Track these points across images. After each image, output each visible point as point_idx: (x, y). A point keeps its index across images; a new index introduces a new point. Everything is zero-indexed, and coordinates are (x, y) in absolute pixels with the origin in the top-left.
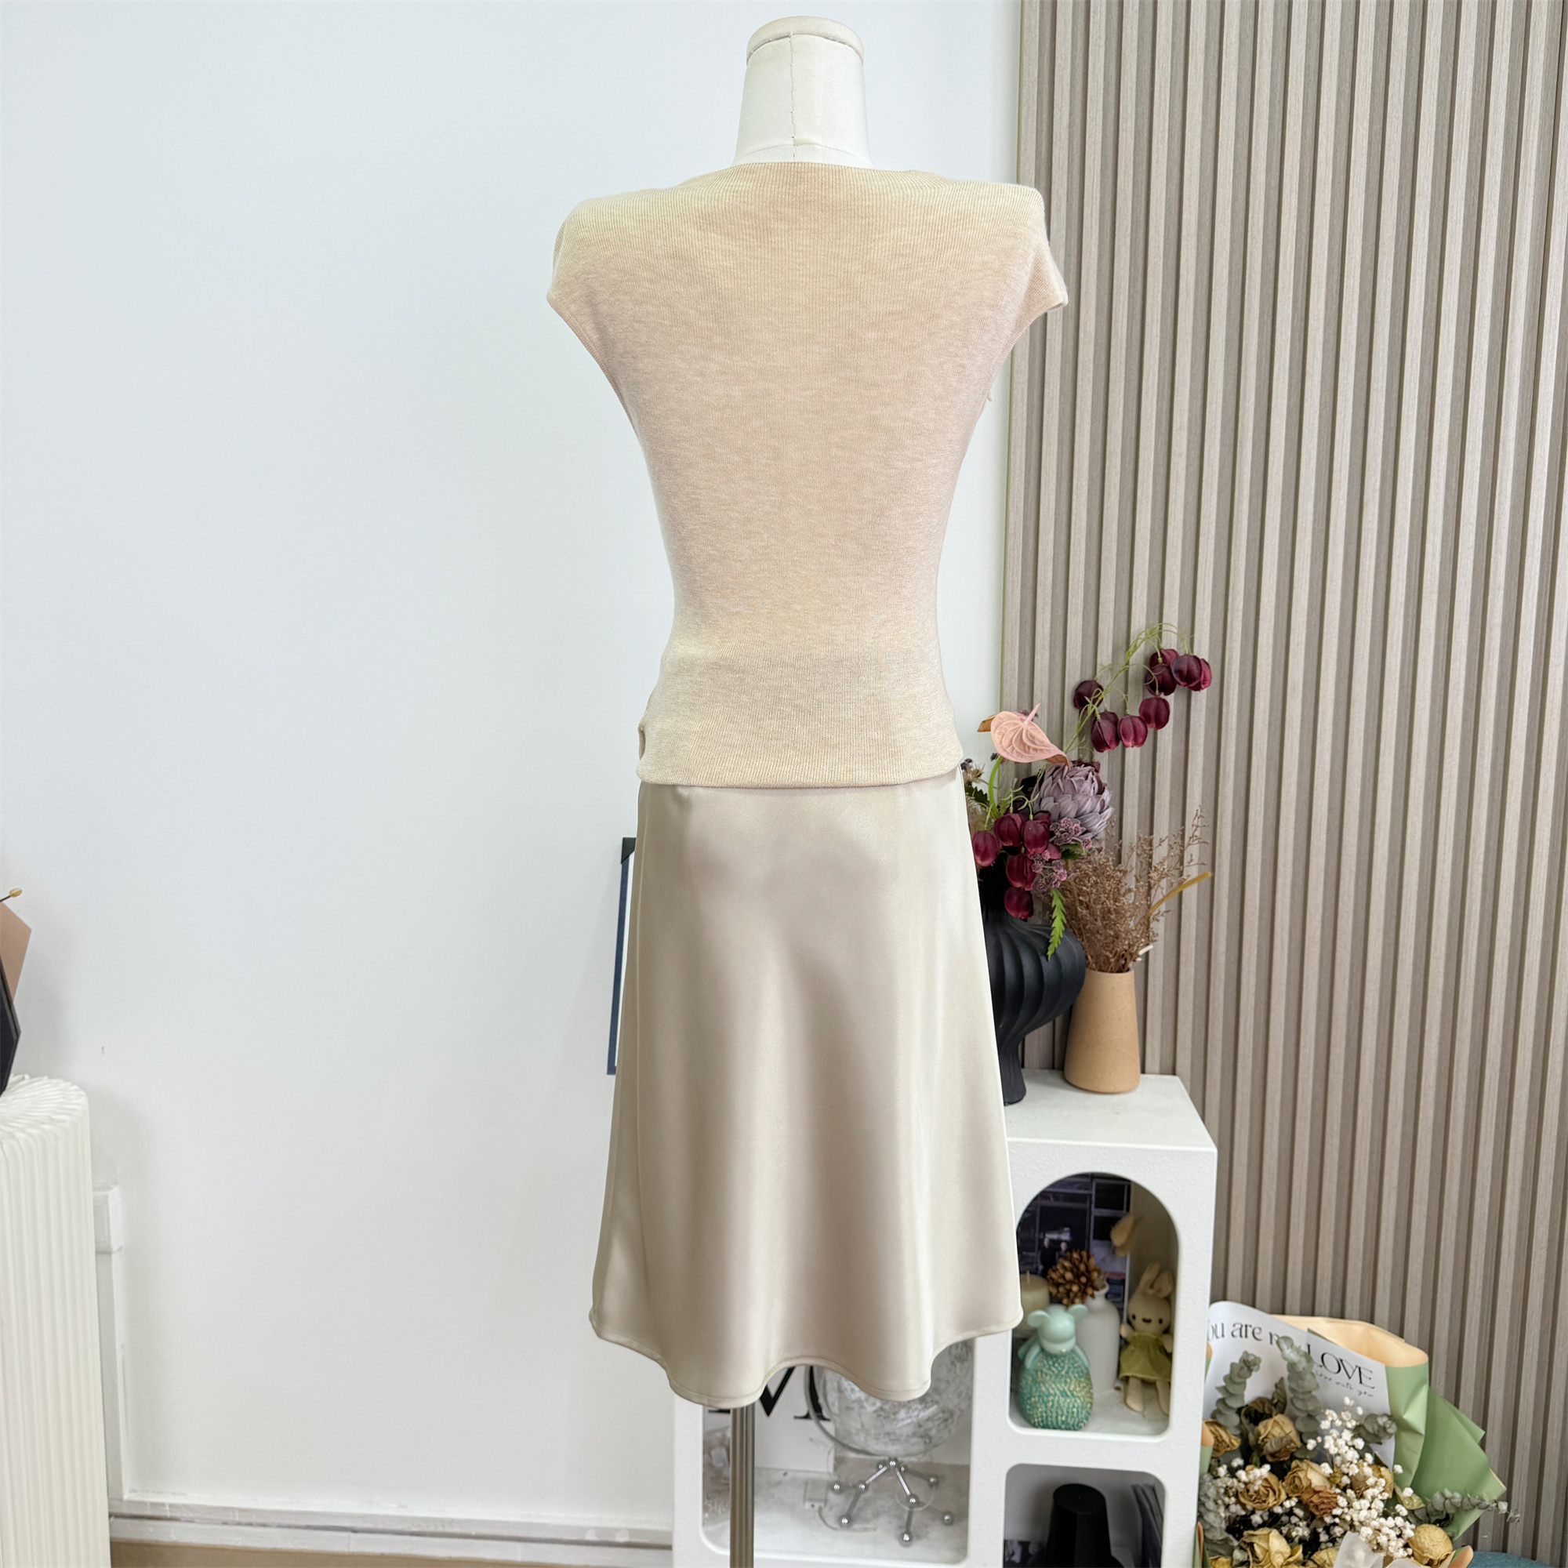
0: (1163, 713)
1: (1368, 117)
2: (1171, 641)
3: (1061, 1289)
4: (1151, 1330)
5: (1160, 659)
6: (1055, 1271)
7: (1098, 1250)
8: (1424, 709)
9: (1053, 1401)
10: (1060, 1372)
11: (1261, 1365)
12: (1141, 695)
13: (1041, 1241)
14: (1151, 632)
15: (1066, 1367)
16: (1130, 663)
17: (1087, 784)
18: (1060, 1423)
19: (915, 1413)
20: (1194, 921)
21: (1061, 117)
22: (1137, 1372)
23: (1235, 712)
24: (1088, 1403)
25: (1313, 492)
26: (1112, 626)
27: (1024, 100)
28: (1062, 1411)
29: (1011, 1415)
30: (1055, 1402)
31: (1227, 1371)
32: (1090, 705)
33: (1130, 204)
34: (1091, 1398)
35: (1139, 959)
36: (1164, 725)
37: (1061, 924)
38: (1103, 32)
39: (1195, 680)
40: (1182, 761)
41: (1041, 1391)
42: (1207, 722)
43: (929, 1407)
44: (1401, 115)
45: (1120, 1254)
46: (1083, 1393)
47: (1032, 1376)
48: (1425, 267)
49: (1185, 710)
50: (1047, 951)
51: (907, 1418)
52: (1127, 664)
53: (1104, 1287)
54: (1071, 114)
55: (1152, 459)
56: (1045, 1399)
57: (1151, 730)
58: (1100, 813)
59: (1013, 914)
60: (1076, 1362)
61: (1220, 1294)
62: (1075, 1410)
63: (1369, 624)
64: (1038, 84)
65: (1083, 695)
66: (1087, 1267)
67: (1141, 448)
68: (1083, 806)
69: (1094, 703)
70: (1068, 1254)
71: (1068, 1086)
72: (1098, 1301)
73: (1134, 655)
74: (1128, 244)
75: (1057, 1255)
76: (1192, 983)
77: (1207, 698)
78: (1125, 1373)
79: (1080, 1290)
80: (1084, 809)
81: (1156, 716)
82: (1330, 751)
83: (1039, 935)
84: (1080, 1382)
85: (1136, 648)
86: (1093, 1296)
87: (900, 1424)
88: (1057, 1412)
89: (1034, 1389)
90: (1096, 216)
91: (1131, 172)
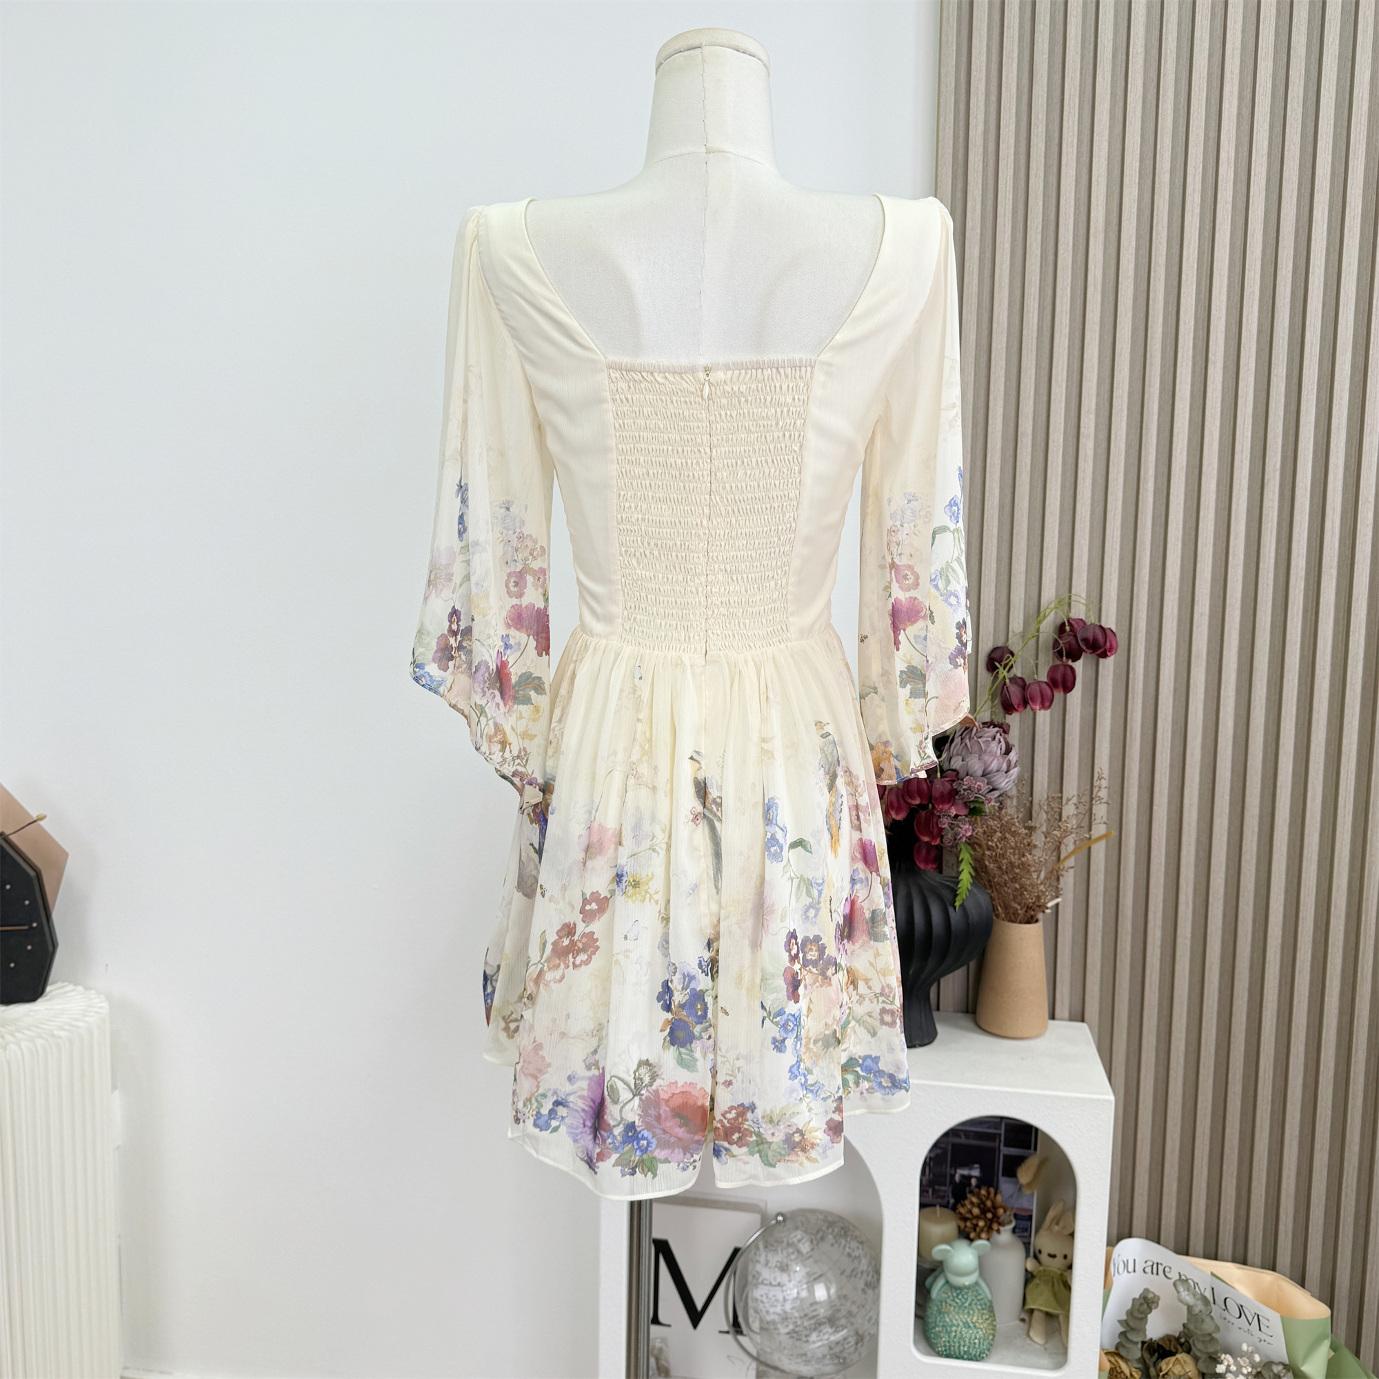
0: (1070, 678)
1: (1268, 120)
2: (1079, 612)
3: (968, 1224)
4: (1056, 1265)
5: (1068, 628)
6: (963, 1206)
7: (1005, 1185)
8: (1324, 678)
9: (956, 1331)
10: (963, 1303)
11: (1160, 1302)
12: (1051, 660)
13: (953, 1176)
14: (1060, 602)
15: (970, 1299)
16: (1041, 631)
17: (994, 745)
18: (962, 1353)
19: (826, 1337)
20: (1101, 876)
21: (976, 126)
22: (1041, 1305)
23: (1141, 678)
24: (990, 1334)
25: (1215, 472)
26: (1023, 596)
27: (942, 109)
28: (965, 1342)
29: (916, 1342)
30: (958, 1333)
31: (1129, 1307)
32: (1001, 669)
33: (1041, 203)
34: (994, 1330)
35: (1048, 911)
36: (1071, 690)
37: (969, 876)
38: (1016, 45)
39: (1100, 648)
40: (1092, 724)
41: (945, 1321)
42: (1115, 687)
43: (839, 1331)
44: (1300, 117)
45: (1027, 1192)
46: (985, 1325)
47: (937, 1306)
48: (1323, 260)
49: (1094, 676)
50: (955, 902)
51: (818, 1341)
52: (1038, 631)
53: (1010, 1222)
54: (986, 122)
55: (1061, 440)
56: (949, 1329)
57: (1058, 695)
58: (1006, 772)
59: (922, 866)
60: (980, 1294)
61: (1126, 1231)
62: (977, 1341)
63: (1271, 596)
64: (955, 95)
65: (996, 659)
66: (993, 1203)
67: (1051, 430)
68: (989, 766)
69: (1004, 669)
70: (976, 1190)
71: (978, 1030)
72: (1005, 1235)
73: (1045, 622)
74: (1039, 241)
75: (967, 1189)
76: (1100, 934)
77: (1115, 664)
78: (1030, 1306)
79: (986, 1225)
80: (990, 769)
81: (1063, 682)
82: (1233, 717)
83: (948, 886)
84: (983, 1314)
85: (1045, 617)
86: (998, 1231)
87: (812, 1346)
88: (959, 1342)
89: (938, 1319)
90: (1009, 215)
91: (1042, 174)
